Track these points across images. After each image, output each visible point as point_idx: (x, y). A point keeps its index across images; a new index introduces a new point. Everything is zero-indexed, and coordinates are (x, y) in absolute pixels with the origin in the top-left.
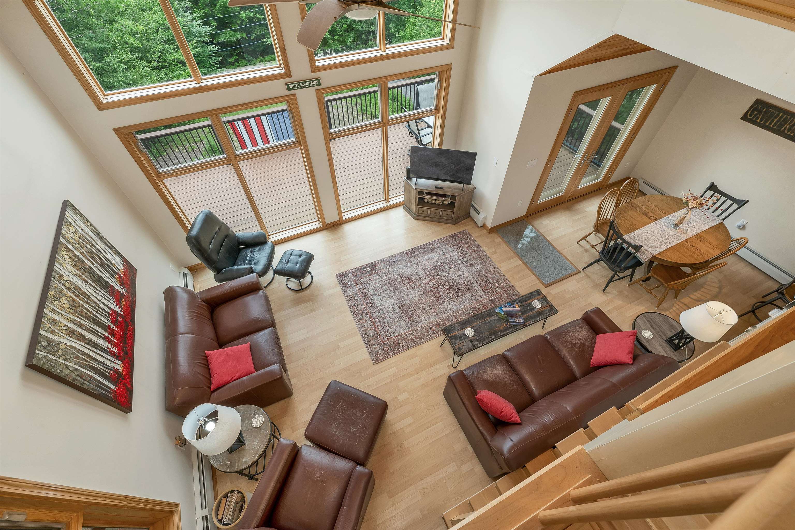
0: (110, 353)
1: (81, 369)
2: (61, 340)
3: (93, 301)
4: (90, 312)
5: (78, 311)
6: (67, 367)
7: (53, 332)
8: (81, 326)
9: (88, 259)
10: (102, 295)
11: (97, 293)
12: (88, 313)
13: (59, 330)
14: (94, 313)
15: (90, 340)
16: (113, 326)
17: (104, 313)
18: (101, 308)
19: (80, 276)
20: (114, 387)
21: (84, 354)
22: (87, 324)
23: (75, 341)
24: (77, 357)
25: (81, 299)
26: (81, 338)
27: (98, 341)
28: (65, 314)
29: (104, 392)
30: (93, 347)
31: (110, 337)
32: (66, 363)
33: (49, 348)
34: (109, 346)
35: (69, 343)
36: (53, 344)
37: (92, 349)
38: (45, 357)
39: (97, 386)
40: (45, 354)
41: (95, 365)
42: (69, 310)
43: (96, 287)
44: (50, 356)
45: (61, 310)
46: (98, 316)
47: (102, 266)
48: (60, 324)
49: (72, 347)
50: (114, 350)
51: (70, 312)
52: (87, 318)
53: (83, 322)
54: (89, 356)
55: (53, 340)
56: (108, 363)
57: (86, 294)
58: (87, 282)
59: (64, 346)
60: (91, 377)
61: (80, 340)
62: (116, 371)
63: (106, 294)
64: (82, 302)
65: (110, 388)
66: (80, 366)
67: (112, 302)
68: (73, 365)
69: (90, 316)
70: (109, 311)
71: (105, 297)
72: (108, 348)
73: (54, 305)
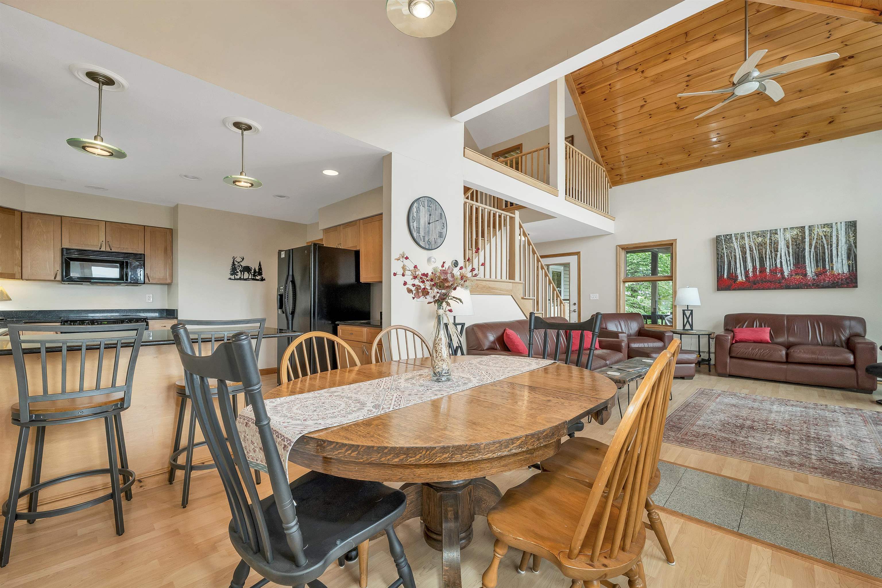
0: (747, 272)
1: (725, 256)
2: (735, 244)
3: (776, 255)
4: (766, 254)
5: (760, 247)
6: (723, 249)
7: (736, 239)
8: (751, 250)
9: (811, 245)
10: (788, 259)
11: (786, 255)
12: (764, 253)
13: (740, 241)
14: (768, 256)
15: (746, 258)
16: (768, 270)
17: (774, 263)
18: (775, 260)
19: (789, 243)
20: (725, 276)
21: (735, 256)
22: (756, 254)
23: (739, 250)
24: (731, 253)
25: (770, 247)
26: (744, 253)
27: (749, 262)
28: (752, 242)
29: (720, 271)
30: (743, 260)
31: (758, 270)
32: (724, 248)
33: (727, 239)
34: (751, 270)
35: (736, 247)
36: (731, 241)
37: (741, 260)
38: (722, 239)
39: (721, 266)
40: (723, 239)
41: (733, 263)
42: (756, 243)
43: (791, 254)
44: (723, 241)
45: (753, 239)
46: (768, 260)
47: (817, 255)
48: (743, 241)
49: (735, 249)
50: (751, 275)
51: (755, 244)
52: (759, 253)
53: (755, 251)
54: (735, 259)
55: (732, 240)
56: (739, 271)
57: (778, 249)
58: (788, 247)
59: (733, 245)
60: (724, 262)
61: (742, 252)
62: (737, 277)
63: (792, 262)
64: (768, 247)
65: (724, 274)
66: (727, 255)
67: (789, 268)
68: (725, 251)
69: (762, 255)
70: (779, 266)
71: (789, 263)
72: (749, 270)
73: (752, 235)
